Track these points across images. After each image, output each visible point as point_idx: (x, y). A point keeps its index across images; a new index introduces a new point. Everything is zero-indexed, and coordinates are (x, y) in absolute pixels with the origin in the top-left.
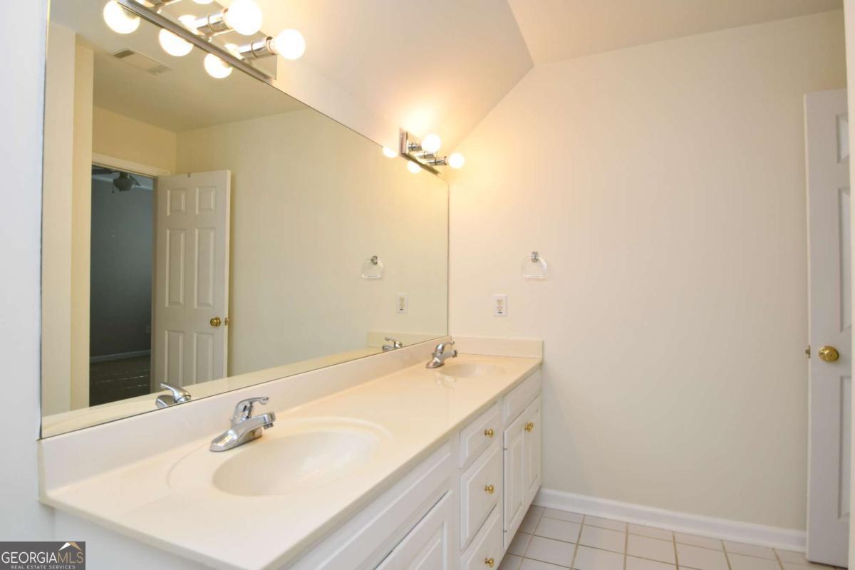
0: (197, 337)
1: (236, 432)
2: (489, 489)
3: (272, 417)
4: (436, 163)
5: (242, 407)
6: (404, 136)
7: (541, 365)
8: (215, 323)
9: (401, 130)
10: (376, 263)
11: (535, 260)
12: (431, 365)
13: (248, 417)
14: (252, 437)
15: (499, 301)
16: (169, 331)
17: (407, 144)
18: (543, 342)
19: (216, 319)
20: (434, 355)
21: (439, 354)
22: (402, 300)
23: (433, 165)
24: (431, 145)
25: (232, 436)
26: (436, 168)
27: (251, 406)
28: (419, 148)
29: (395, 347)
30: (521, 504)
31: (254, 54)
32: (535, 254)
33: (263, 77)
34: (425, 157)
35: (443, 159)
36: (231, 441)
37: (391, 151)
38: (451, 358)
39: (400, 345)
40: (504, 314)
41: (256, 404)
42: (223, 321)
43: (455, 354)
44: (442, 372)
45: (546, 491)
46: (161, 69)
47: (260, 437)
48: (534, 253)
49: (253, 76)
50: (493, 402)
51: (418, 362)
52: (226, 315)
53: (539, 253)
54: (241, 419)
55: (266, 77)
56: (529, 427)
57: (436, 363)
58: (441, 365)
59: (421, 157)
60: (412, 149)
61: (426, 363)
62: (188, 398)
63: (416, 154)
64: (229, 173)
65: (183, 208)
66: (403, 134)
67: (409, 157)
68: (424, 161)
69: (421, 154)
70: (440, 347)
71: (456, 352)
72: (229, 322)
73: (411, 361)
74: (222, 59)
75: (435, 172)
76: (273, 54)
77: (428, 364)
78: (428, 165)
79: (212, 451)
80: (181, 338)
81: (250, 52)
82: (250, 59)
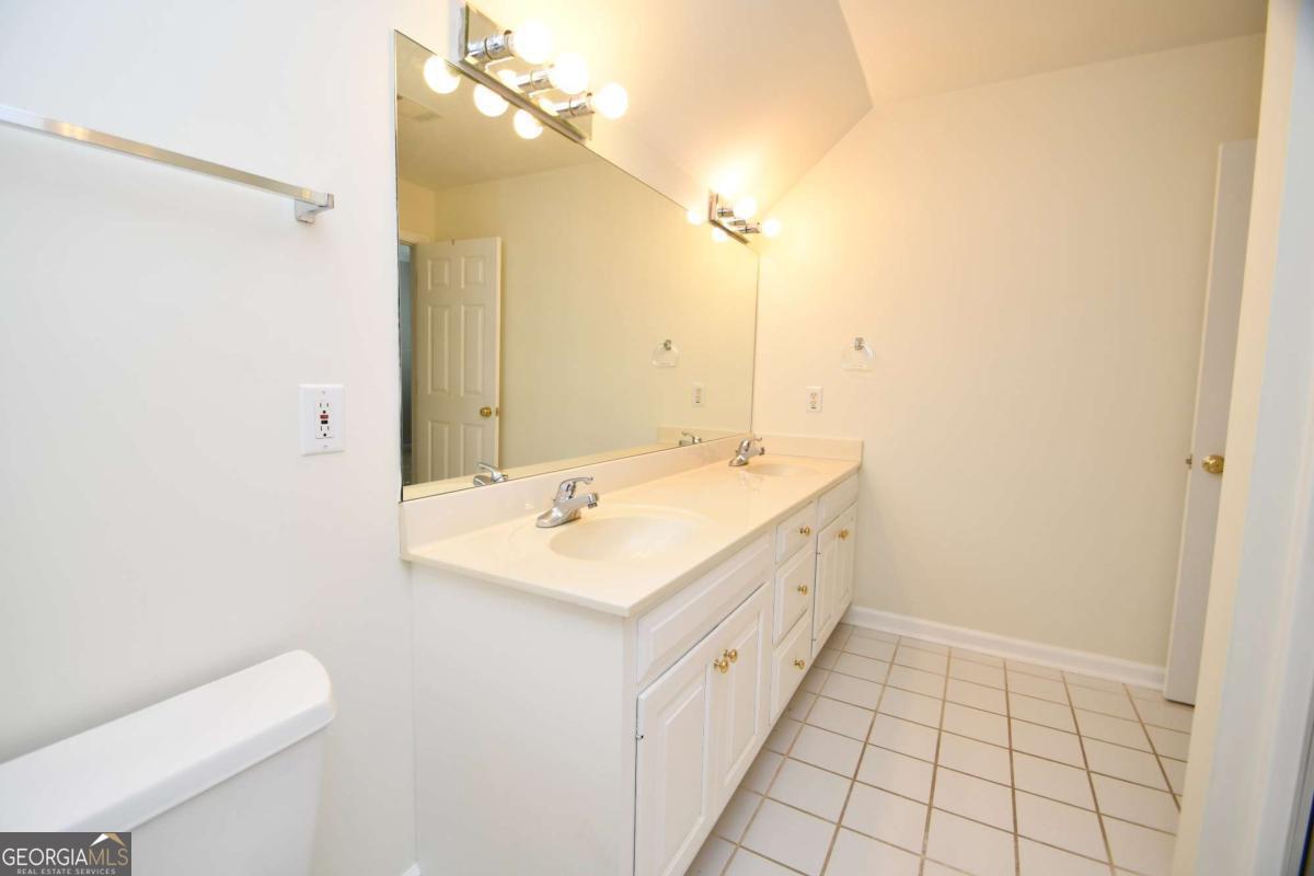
0: (465, 430)
1: (561, 510)
2: (803, 590)
3: (596, 497)
4: (747, 231)
5: (565, 486)
6: (715, 199)
7: (859, 469)
8: (485, 413)
9: (710, 192)
10: (669, 349)
11: (859, 347)
12: (735, 462)
13: (570, 497)
14: (572, 517)
15: (814, 395)
16: (432, 421)
17: (717, 208)
18: (863, 444)
19: (487, 409)
20: (738, 453)
21: (743, 452)
22: (699, 390)
23: (743, 233)
24: (744, 211)
25: (557, 513)
26: (746, 236)
27: (574, 487)
28: (730, 214)
29: (694, 443)
30: (830, 616)
31: (573, 111)
32: (860, 340)
33: (576, 137)
34: (735, 223)
35: (754, 226)
36: (558, 518)
37: (697, 214)
38: (757, 457)
39: (700, 440)
40: (818, 408)
41: (578, 484)
42: (493, 410)
43: (763, 452)
44: (748, 470)
45: (857, 609)
46: (430, 116)
47: (579, 518)
48: (857, 339)
49: (564, 135)
50: (808, 502)
51: (719, 459)
52: (497, 405)
53: (865, 339)
54: (564, 498)
55: (581, 137)
56: (843, 535)
57: (741, 460)
58: (746, 464)
59: (730, 224)
60: (722, 214)
61: (728, 462)
62: (505, 478)
63: (725, 221)
64: (499, 241)
65: (446, 281)
66: (712, 197)
67: (715, 223)
68: (733, 229)
69: (731, 219)
70: (745, 444)
71: (763, 450)
72: (500, 412)
73: (714, 459)
74: (536, 117)
75: (744, 241)
76: (593, 112)
77: (731, 462)
78: (738, 233)
79: (538, 526)
80: (446, 429)
81: (566, 110)
82: (567, 117)
